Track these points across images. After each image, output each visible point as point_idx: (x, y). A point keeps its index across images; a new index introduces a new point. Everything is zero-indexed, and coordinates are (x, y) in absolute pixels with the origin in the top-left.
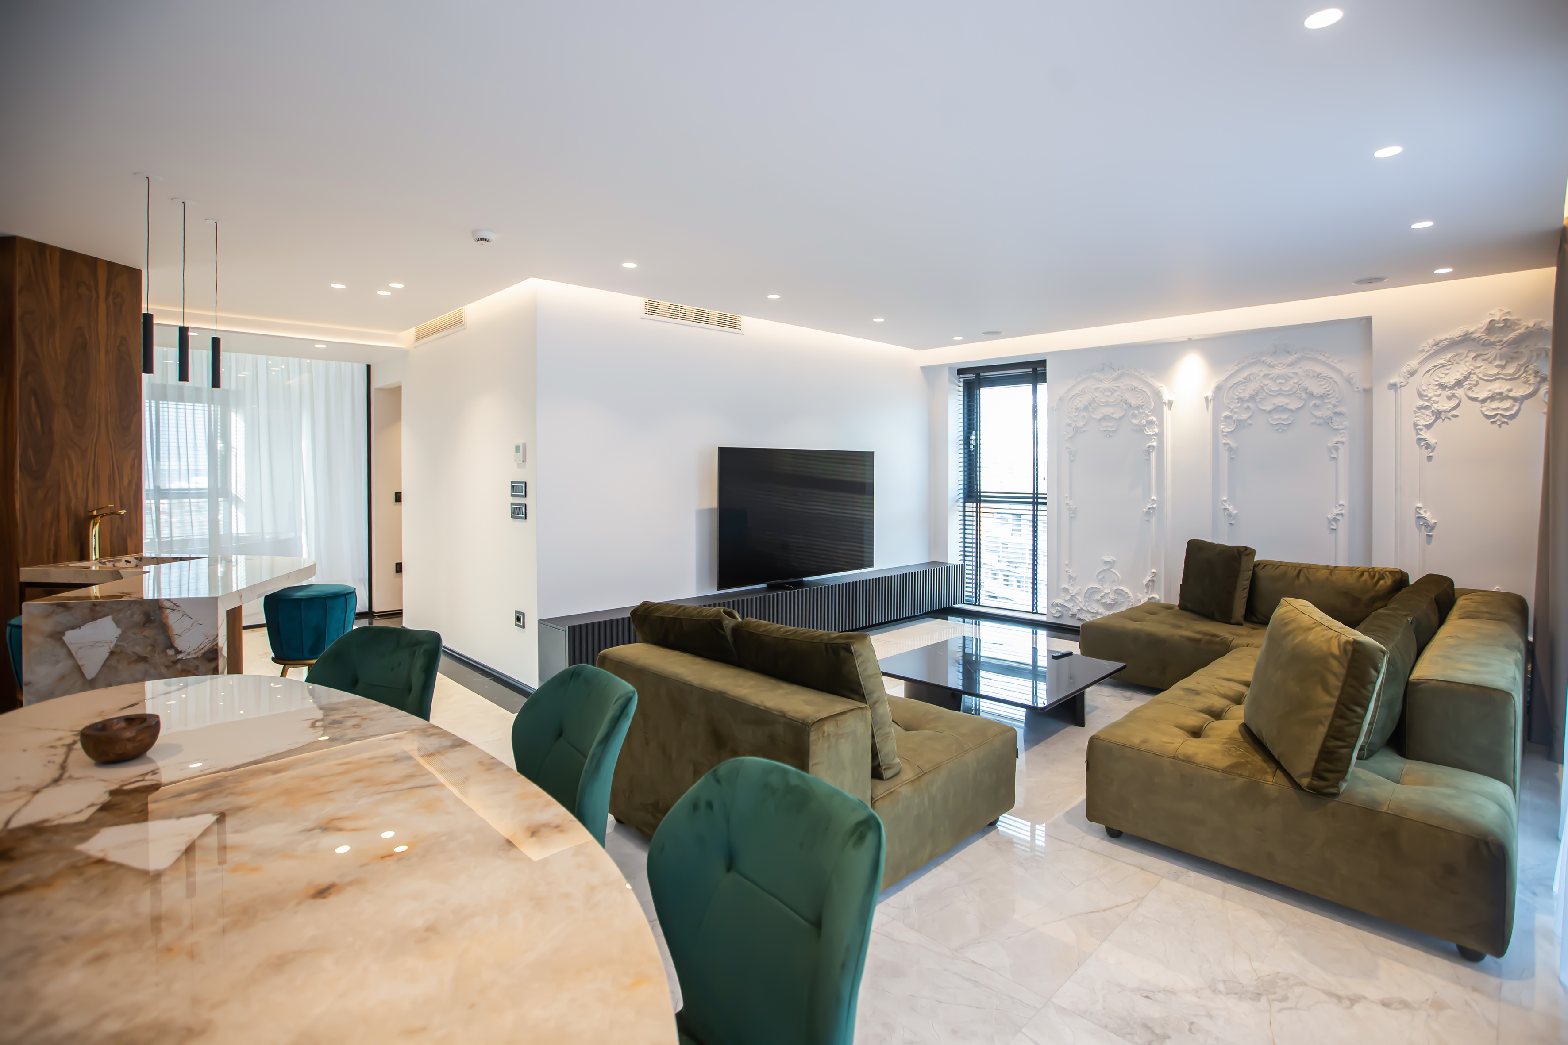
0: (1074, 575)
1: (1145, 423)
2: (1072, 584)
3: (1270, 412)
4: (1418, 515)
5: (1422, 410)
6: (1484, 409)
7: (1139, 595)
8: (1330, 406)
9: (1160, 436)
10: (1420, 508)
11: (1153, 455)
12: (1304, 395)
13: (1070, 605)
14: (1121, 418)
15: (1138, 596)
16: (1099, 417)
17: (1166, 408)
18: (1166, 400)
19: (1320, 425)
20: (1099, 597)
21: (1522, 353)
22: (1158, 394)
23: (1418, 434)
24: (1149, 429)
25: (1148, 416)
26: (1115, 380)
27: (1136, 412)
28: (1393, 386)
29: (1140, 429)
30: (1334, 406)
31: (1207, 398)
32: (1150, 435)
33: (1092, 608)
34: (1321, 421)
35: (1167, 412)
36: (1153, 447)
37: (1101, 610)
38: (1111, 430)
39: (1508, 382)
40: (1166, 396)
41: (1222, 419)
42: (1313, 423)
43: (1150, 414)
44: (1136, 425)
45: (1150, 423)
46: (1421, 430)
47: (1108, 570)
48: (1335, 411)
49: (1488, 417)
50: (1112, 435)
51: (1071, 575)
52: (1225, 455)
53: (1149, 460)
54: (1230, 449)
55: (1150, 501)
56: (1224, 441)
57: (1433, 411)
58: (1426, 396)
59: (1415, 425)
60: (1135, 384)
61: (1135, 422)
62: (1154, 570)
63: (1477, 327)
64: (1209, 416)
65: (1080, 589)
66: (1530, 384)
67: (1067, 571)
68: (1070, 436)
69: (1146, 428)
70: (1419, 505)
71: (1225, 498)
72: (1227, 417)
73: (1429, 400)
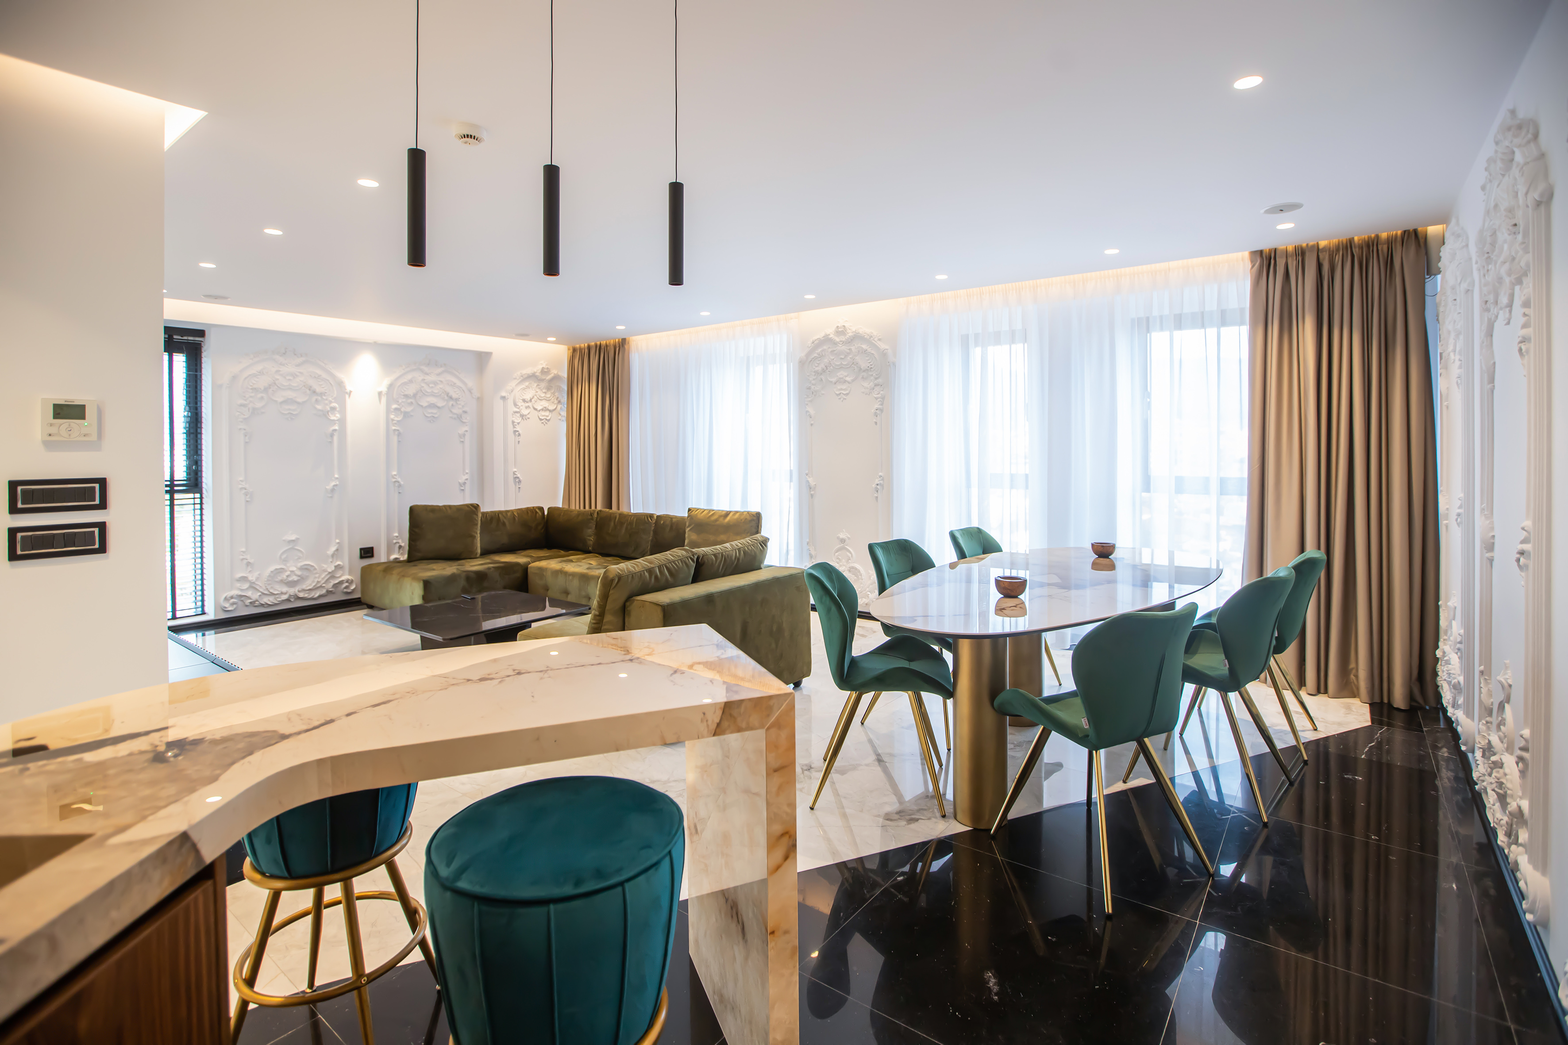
0: (251, 561)
1: (329, 409)
2: (250, 571)
3: (426, 407)
4: (515, 476)
5: (516, 414)
6: (539, 415)
7: (324, 565)
8: (460, 406)
9: (342, 421)
10: (515, 471)
11: (335, 438)
12: (446, 397)
13: (249, 593)
14: (304, 402)
15: (323, 567)
16: (280, 400)
17: (347, 396)
18: (348, 390)
19: (455, 419)
20: (285, 577)
21: (552, 387)
22: (340, 385)
23: (514, 427)
24: (332, 414)
25: (331, 402)
26: (298, 365)
27: (320, 398)
28: (503, 398)
29: (325, 414)
30: (463, 406)
31: (380, 394)
32: (334, 420)
33: (276, 590)
34: (455, 416)
35: (349, 402)
36: (335, 430)
37: (285, 589)
38: (294, 413)
39: (547, 401)
40: (349, 388)
41: (392, 410)
42: (451, 417)
43: (333, 401)
44: (320, 410)
45: (333, 409)
46: (516, 425)
47: (292, 549)
48: (464, 410)
49: (541, 420)
50: (294, 418)
51: (250, 561)
52: (395, 439)
53: (331, 442)
54: (399, 434)
55: (333, 478)
56: (394, 428)
57: (521, 415)
58: (518, 406)
59: (513, 422)
60: (319, 372)
61: (319, 407)
62: (338, 541)
63: (537, 369)
64: (383, 406)
65: (259, 575)
66: (555, 404)
67: (243, 559)
68: (245, 417)
69: (329, 413)
70: (515, 470)
71: (395, 473)
72: (396, 409)
73: (518, 408)
